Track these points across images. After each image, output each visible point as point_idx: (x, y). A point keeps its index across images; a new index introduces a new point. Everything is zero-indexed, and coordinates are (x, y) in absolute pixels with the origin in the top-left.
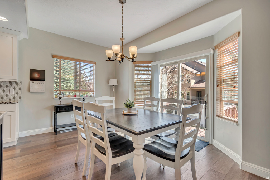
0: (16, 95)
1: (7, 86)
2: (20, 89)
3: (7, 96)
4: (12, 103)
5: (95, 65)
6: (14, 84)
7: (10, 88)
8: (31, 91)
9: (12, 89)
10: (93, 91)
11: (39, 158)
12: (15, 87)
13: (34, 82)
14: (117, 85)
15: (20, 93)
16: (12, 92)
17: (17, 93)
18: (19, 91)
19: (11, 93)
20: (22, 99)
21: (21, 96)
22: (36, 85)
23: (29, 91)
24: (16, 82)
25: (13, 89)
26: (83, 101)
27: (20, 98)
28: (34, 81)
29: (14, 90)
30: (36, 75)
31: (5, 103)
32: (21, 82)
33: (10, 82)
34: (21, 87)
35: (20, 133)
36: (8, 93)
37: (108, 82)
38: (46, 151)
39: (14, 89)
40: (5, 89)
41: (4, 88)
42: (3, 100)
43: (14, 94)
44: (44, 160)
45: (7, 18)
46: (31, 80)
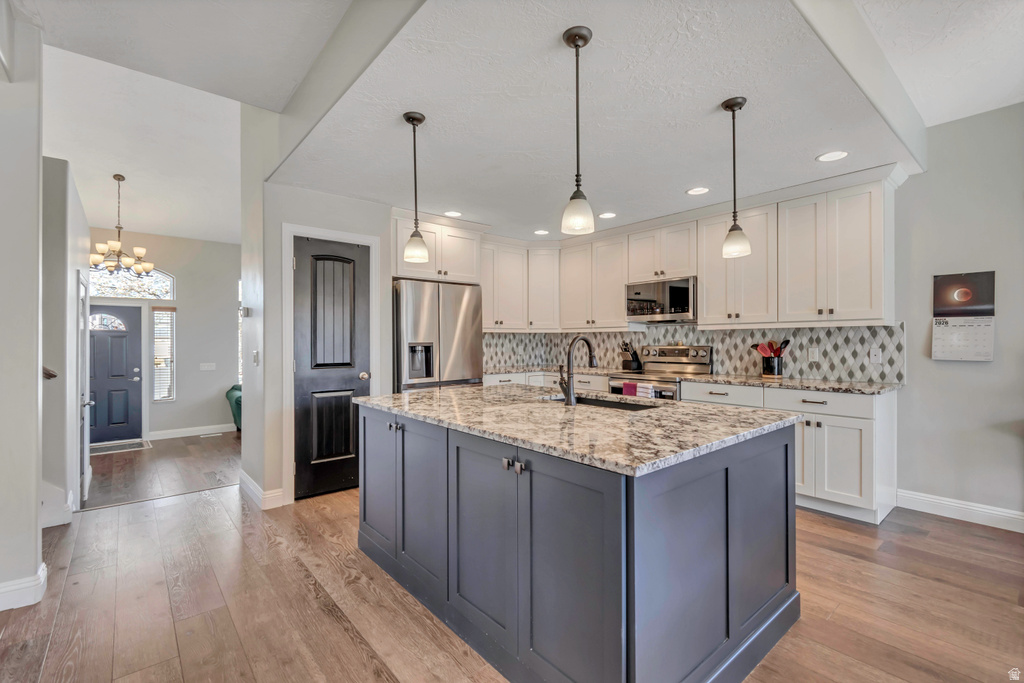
0: (887, 369)
1: (862, 341)
2: (899, 348)
3: (862, 368)
4: (863, 393)
6: (883, 333)
7: (870, 345)
8: (936, 353)
9: (875, 347)
11: (919, 597)
12: (886, 343)
13: (946, 323)
15: (903, 363)
16: (879, 357)
17: (891, 362)
18: (896, 355)
19: (875, 362)
20: (905, 380)
21: (902, 372)
22: (957, 335)
23: (929, 354)
24: (886, 328)
25: (880, 347)
27: (900, 377)
28: (947, 319)
29: (883, 351)
30: (956, 295)
31: (847, 391)
32: (902, 326)
33: (869, 328)
34: (902, 343)
35: (903, 493)
36: (866, 361)
38: (959, 590)
39: (883, 347)
40: (859, 348)
41: (855, 344)
42: (853, 380)
43: (882, 364)
44: (933, 613)
45: (844, 151)
46: (936, 315)
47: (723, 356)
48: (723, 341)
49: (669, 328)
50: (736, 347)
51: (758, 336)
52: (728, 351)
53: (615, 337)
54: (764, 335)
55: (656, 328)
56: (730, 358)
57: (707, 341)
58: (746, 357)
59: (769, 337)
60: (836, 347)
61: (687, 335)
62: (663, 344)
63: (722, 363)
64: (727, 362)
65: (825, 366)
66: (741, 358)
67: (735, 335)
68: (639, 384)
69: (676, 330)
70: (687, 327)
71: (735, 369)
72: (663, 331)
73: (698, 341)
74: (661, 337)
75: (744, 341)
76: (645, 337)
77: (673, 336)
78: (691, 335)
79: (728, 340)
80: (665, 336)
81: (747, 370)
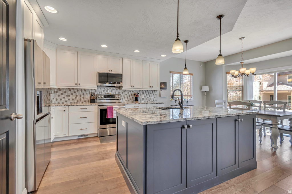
2: (156, 95)
5: (192, 76)
8: (161, 96)
10: (191, 96)
14: (209, 91)
16: (153, 97)
17: (155, 98)
23: (160, 96)
24: (154, 91)
26: (187, 103)
28: (162, 90)
29: (154, 95)
30: (163, 86)
32: (156, 90)
36: (151, 98)
37: (201, 88)
46: (160, 89)
47: (122, 97)
48: (123, 93)
49: (105, 88)
50: (126, 95)
51: (132, 92)
52: (124, 96)
53: (81, 91)
54: (133, 92)
55: (100, 88)
56: (125, 98)
57: (118, 93)
58: (129, 97)
59: (134, 92)
60: (147, 95)
61: (112, 91)
62: (103, 93)
63: (123, 99)
64: (124, 99)
65: (145, 99)
66: (127, 98)
67: (126, 91)
68: (114, 107)
69: (108, 89)
70: (112, 88)
71: (126, 101)
72: (103, 89)
73: (115, 93)
74: (102, 91)
75: (128, 93)
76: (96, 91)
77: (107, 91)
78: (113, 91)
79: (124, 93)
80: (104, 91)
81: (129, 101)
